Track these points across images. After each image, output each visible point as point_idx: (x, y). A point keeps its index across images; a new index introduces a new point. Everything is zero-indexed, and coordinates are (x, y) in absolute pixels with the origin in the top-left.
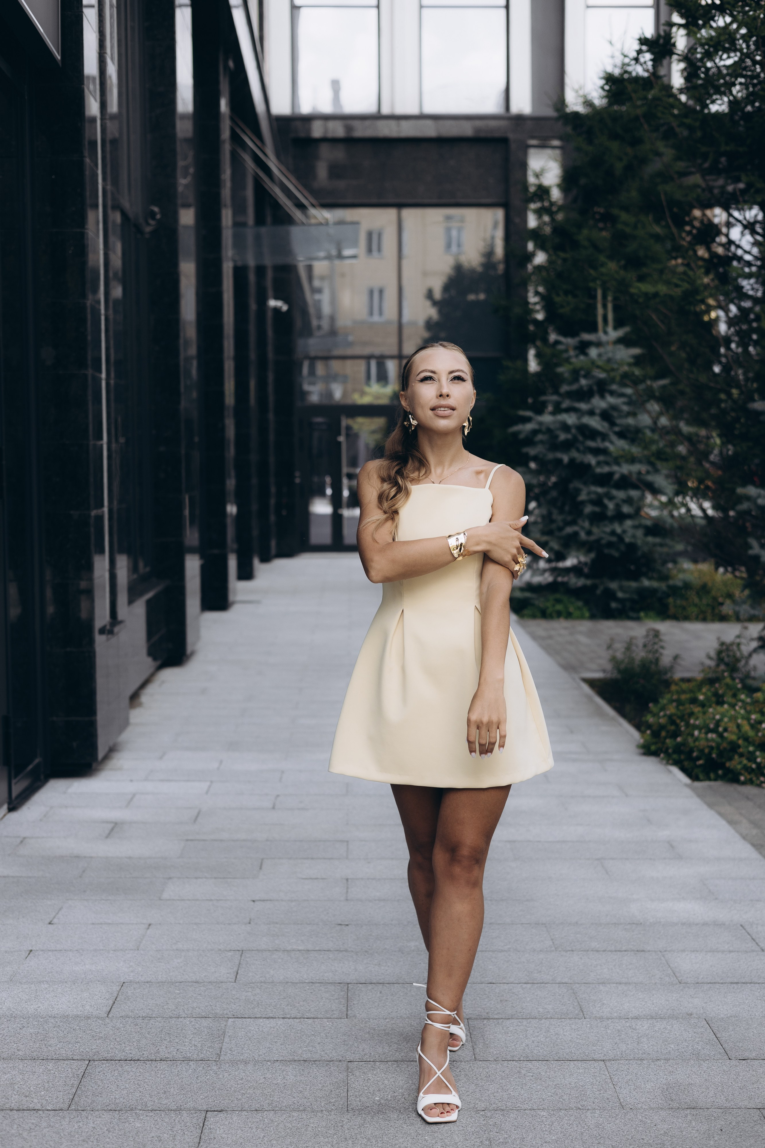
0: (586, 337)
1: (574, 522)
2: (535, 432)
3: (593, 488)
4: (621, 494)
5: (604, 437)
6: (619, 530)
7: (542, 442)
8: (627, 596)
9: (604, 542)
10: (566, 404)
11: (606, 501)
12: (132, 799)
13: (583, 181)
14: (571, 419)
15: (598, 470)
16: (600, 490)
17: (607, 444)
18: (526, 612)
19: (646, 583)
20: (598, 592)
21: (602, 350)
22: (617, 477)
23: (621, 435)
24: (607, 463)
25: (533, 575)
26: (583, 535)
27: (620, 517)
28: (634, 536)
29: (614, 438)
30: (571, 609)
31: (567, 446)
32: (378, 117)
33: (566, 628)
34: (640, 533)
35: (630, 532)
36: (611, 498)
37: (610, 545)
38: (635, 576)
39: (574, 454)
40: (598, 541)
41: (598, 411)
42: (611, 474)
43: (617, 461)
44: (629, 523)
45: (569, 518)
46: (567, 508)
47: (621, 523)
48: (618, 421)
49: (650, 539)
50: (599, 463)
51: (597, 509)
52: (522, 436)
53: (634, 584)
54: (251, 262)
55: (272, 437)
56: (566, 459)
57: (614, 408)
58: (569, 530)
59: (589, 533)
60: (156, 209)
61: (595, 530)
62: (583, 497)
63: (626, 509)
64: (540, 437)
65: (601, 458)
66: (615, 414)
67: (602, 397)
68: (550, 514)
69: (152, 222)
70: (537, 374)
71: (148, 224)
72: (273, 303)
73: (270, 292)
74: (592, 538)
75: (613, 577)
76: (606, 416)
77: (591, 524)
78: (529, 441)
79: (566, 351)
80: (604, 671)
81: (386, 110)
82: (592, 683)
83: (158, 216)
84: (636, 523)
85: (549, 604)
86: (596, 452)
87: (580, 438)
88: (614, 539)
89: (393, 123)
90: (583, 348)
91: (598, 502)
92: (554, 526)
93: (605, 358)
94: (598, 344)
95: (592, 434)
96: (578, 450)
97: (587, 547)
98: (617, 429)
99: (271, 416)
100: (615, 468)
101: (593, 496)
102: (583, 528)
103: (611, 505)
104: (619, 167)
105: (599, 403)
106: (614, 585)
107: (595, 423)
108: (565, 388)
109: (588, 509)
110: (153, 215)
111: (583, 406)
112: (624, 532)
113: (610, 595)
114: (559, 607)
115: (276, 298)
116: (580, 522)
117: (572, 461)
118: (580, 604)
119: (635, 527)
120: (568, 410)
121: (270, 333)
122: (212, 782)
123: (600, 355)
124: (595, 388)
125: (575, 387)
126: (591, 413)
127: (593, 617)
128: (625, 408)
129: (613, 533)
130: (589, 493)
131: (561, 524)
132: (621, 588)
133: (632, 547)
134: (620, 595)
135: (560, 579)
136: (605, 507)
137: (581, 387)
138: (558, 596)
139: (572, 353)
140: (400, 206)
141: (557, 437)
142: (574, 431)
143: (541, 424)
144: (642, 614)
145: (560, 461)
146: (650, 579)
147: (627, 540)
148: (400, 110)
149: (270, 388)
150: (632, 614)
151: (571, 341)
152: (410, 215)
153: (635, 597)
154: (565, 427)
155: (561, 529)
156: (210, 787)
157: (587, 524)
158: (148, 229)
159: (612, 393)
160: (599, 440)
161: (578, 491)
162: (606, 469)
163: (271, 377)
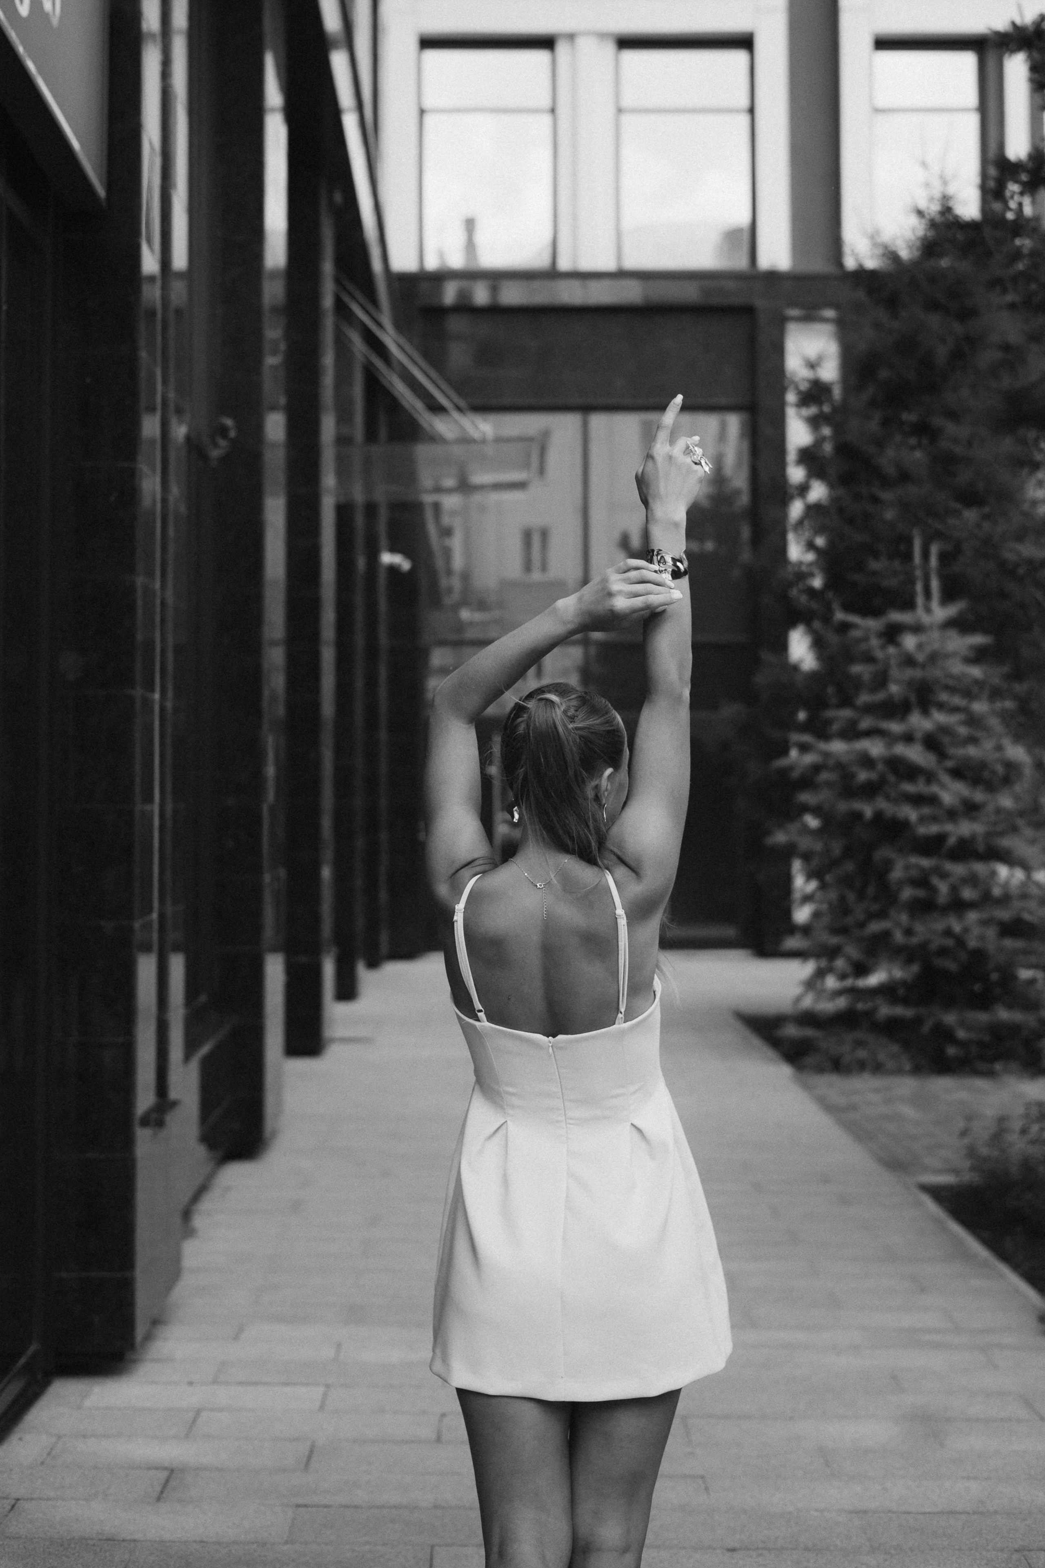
0: (896, 617)
1: (882, 915)
2: (817, 768)
3: (914, 860)
4: (958, 870)
5: (930, 777)
6: (957, 928)
7: (829, 784)
8: (973, 1036)
9: (934, 946)
10: (866, 723)
11: (935, 881)
12: (195, 1420)
13: (884, 374)
14: (875, 748)
15: (922, 830)
16: (926, 863)
17: (935, 789)
18: (809, 1060)
19: (1004, 1014)
20: (926, 1028)
21: (923, 638)
22: (952, 841)
23: (957, 773)
24: (935, 819)
25: (816, 1001)
26: (899, 937)
27: (958, 906)
28: (982, 938)
29: (945, 778)
30: (881, 1057)
31: (871, 790)
32: (552, 274)
33: (877, 1091)
34: (991, 933)
35: (976, 931)
36: (944, 875)
37: (943, 952)
38: (984, 1002)
39: (882, 804)
40: (924, 946)
41: (919, 735)
42: (941, 838)
43: (952, 815)
44: (972, 916)
45: (875, 907)
46: (871, 890)
47: (960, 917)
48: (952, 751)
49: (1009, 943)
50: (922, 820)
51: (921, 893)
52: (795, 774)
53: (983, 1017)
54: (359, 496)
55: (383, 768)
56: (868, 811)
57: (945, 730)
58: (875, 927)
59: (908, 932)
60: (229, 422)
61: (919, 928)
62: (897, 873)
63: (968, 894)
64: (824, 776)
65: (926, 810)
66: (946, 740)
67: (925, 711)
68: (842, 898)
69: (222, 443)
70: (813, 675)
71: (216, 445)
72: (387, 558)
73: (383, 541)
74: (915, 940)
75: (950, 1003)
76: (932, 743)
77: (912, 916)
78: (807, 781)
79: (866, 639)
80: (956, 1172)
81: (564, 264)
82: (937, 1193)
83: (232, 434)
84: (985, 915)
85: (846, 1048)
86: (918, 800)
87: (892, 778)
88: (949, 942)
89: (575, 284)
90: (892, 634)
91: (922, 881)
92: (849, 920)
93: (928, 649)
94: (917, 629)
95: (911, 772)
96: (888, 798)
97: (907, 954)
98: (950, 764)
99: (383, 735)
100: (949, 827)
101: (914, 873)
102: (898, 924)
103: (943, 888)
104: (942, 353)
105: (918, 722)
106: (950, 1018)
107: (915, 754)
108: (864, 698)
109: (907, 893)
110: (223, 431)
111: (895, 727)
112: (966, 930)
113: (945, 1034)
114: (862, 1054)
115: (393, 550)
116: (893, 913)
117: (878, 816)
118: (895, 1048)
119: (985, 923)
120: (869, 733)
121: (383, 605)
122: (327, 1386)
123: (920, 646)
124: (913, 698)
125: (880, 696)
126: (908, 738)
127: (917, 1070)
128: (963, 731)
129: (948, 933)
130: (907, 867)
131: (861, 917)
132: (963, 1023)
133: (979, 955)
134: (961, 1034)
135: (860, 1006)
136: (934, 890)
137: (891, 697)
138: (859, 1035)
139: (875, 642)
140: (587, 409)
141: (853, 776)
142: (880, 767)
143: (827, 755)
144: (998, 1066)
145: (858, 816)
146: (1010, 1007)
147: (972, 943)
148: (587, 264)
149: (383, 692)
150: (981, 1066)
151: (872, 624)
152: (598, 421)
153: (987, 1038)
154: (867, 761)
155: (861, 925)
156: (325, 1395)
157: (904, 918)
158: (215, 454)
159: (941, 706)
160: (921, 781)
161: (888, 865)
162: (934, 829)
163: (383, 673)
